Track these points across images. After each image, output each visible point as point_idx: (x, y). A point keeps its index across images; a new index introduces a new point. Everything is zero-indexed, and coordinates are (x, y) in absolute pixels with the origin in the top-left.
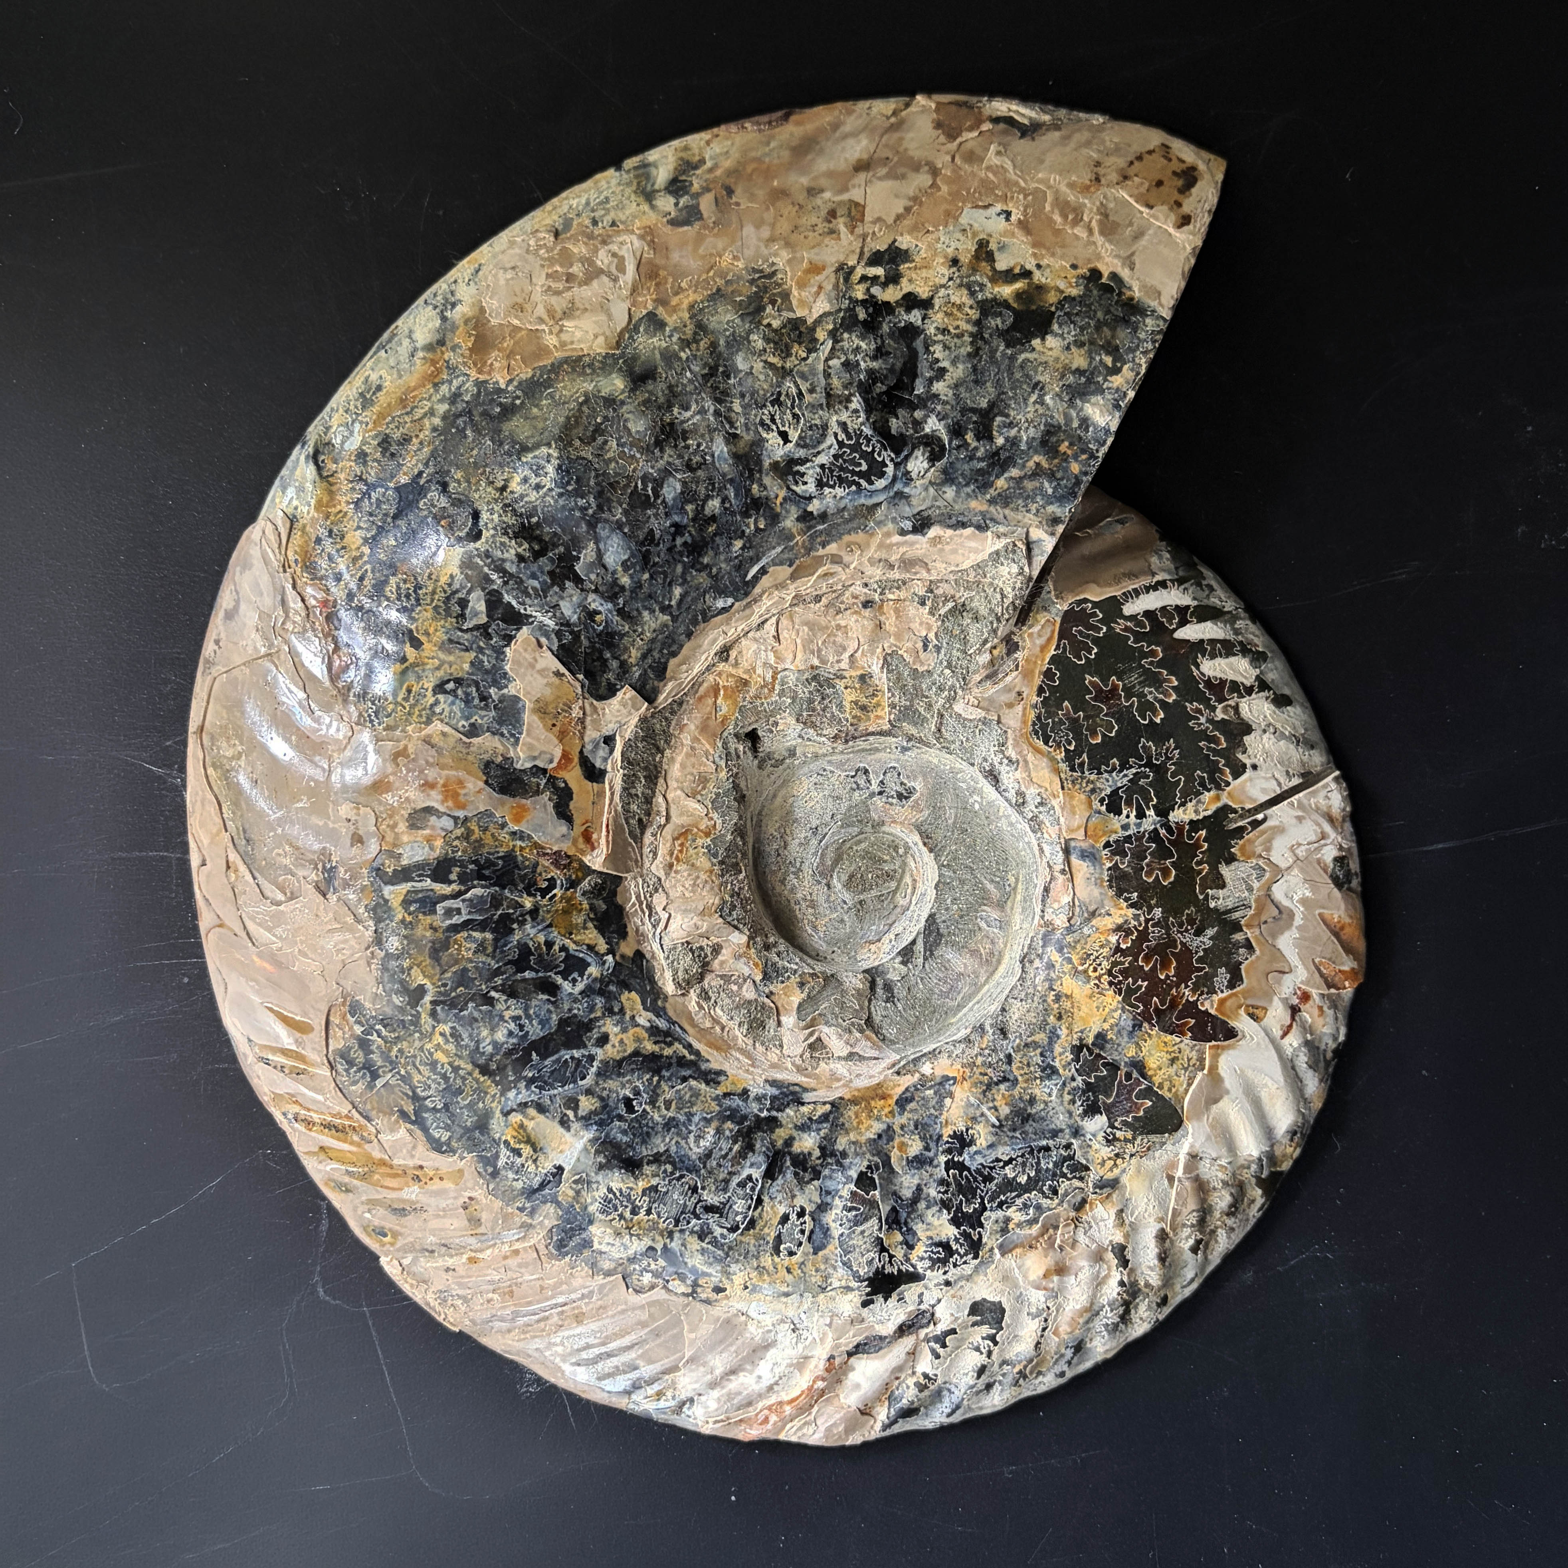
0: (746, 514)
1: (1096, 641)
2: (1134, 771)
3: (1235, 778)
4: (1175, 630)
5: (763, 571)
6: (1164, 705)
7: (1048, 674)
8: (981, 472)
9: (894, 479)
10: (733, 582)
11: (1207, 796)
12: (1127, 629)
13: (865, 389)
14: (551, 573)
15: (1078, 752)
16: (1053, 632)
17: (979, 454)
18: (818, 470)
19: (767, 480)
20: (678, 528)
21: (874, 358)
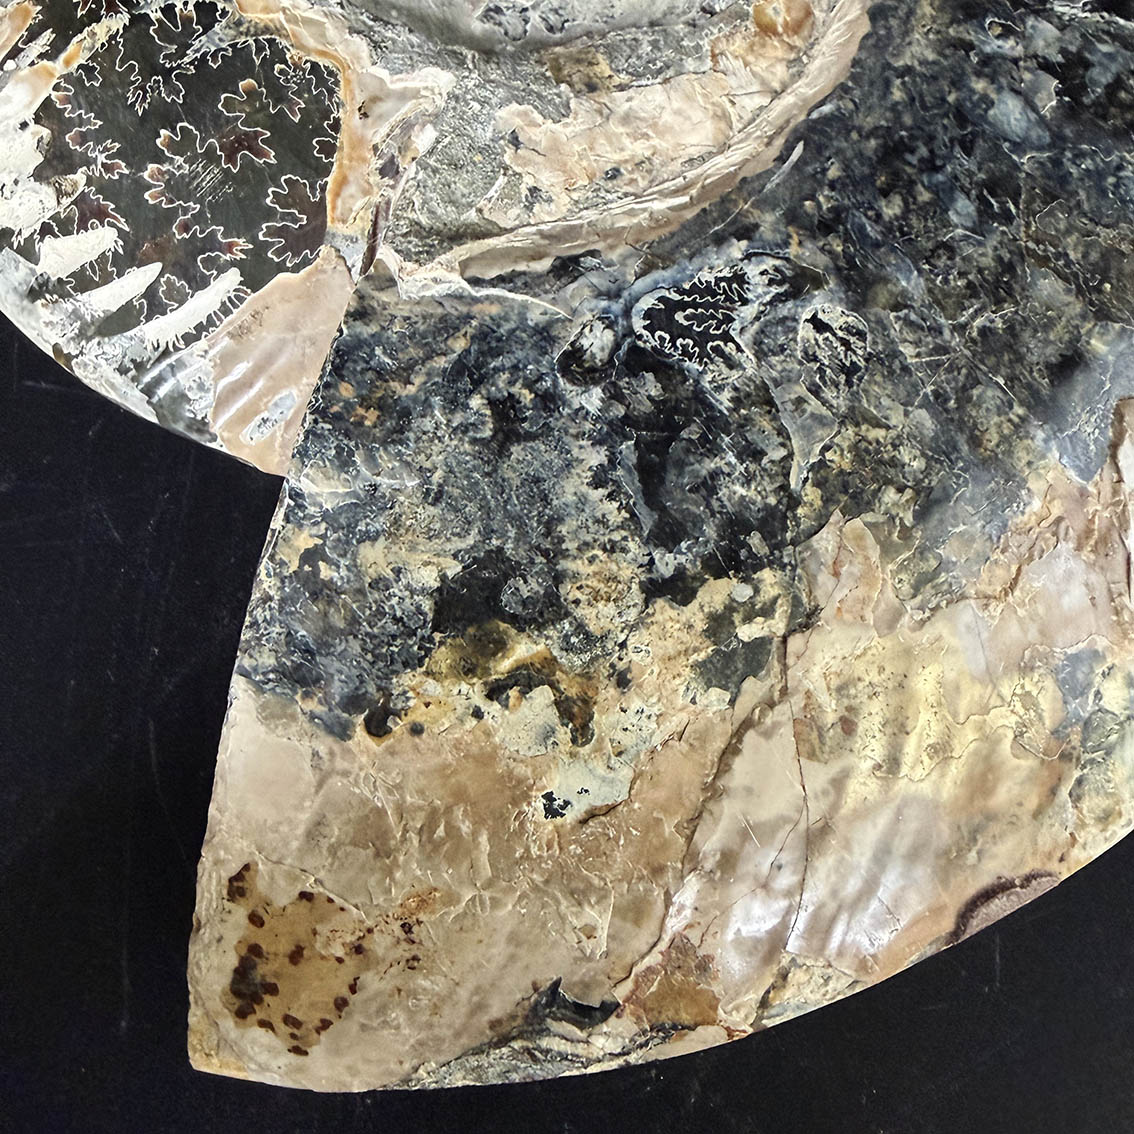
0: (836, 211)
1: (270, 214)
2: (186, 60)
3: (48, 99)
4: (161, 274)
5: (782, 159)
6: (159, 158)
7: (329, 149)
8: (496, 353)
9: (627, 313)
10: (823, 133)
11: (82, 59)
12: (229, 248)
13: (715, 423)
14: (1088, 65)
15: (268, 64)
16: (334, 208)
17: (505, 376)
18: (750, 296)
19: (823, 260)
20: (931, 166)
21: (715, 475)
